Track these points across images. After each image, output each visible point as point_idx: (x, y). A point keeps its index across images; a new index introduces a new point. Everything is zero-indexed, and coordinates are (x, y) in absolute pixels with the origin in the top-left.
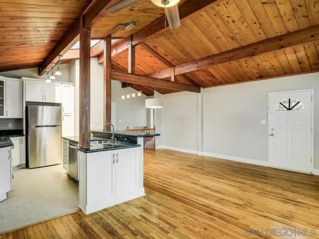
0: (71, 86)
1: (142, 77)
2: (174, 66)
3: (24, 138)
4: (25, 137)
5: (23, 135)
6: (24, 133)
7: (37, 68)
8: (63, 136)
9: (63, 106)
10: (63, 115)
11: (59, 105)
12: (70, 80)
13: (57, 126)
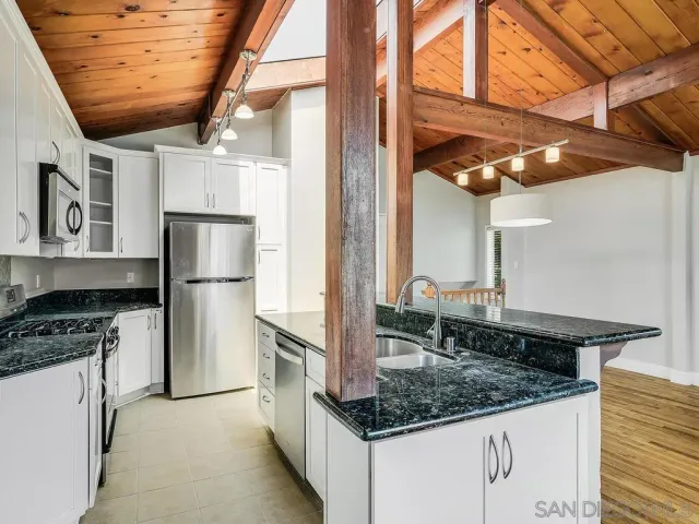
0: (279, 167)
1: (507, 115)
2: (608, 78)
3: (159, 313)
4: (162, 308)
5: (160, 305)
6: (161, 300)
7: (195, 125)
8: (258, 313)
9: (258, 222)
10: (258, 249)
11: (247, 220)
12: (278, 149)
13: (242, 280)
